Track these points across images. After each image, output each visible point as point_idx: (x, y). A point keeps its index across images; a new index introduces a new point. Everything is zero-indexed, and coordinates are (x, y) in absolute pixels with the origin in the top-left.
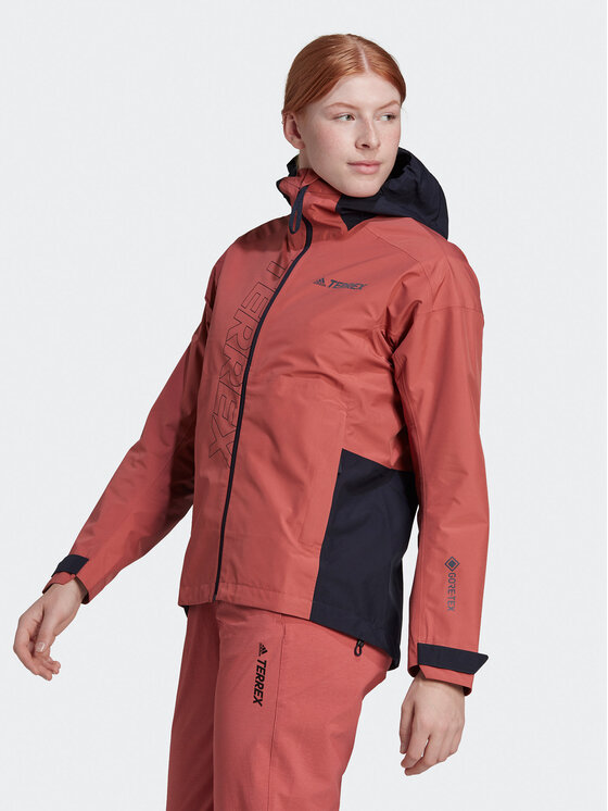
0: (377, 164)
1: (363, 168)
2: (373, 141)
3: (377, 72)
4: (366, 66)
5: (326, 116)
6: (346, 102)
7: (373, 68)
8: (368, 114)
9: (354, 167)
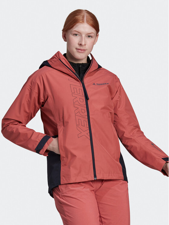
0: (84, 50)
1: (80, 51)
2: (83, 43)
3: (88, 24)
4: (85, 21)
5: (71, 34)
6: (77, 30)
7: (87, 22)
8: (84, 36)
9: (77, 50)
